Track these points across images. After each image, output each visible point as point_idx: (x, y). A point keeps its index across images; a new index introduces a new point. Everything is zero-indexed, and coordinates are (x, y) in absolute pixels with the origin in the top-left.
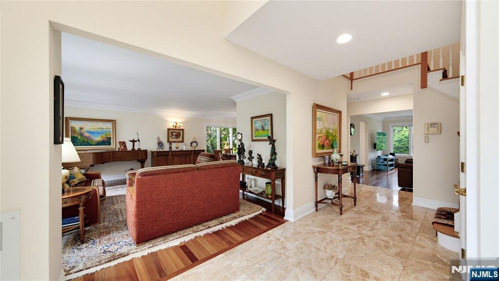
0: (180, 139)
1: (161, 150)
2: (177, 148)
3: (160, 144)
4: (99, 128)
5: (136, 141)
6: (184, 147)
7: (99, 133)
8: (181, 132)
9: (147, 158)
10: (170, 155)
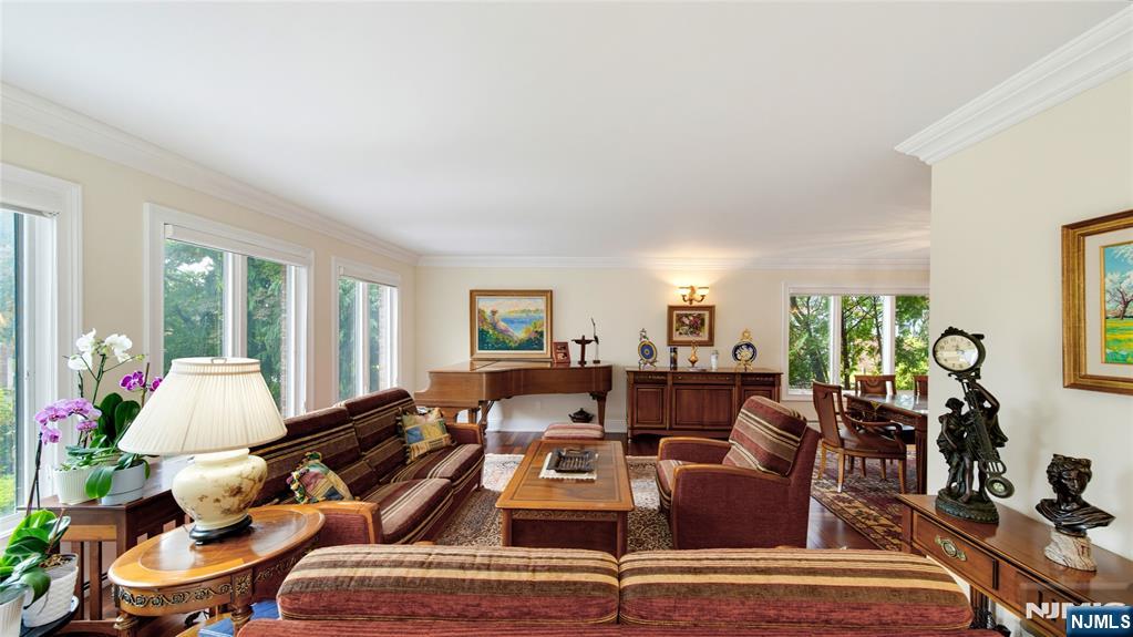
0: (704, 336)
1: (648, 368)
2: (693, 362)
3: (647, 350)
4: (523, 311)
5: (589, 342)
6: (713, 360)
7: (522, 322)
8: (707, 314)
9: (610, 389)
10: (670, 383)
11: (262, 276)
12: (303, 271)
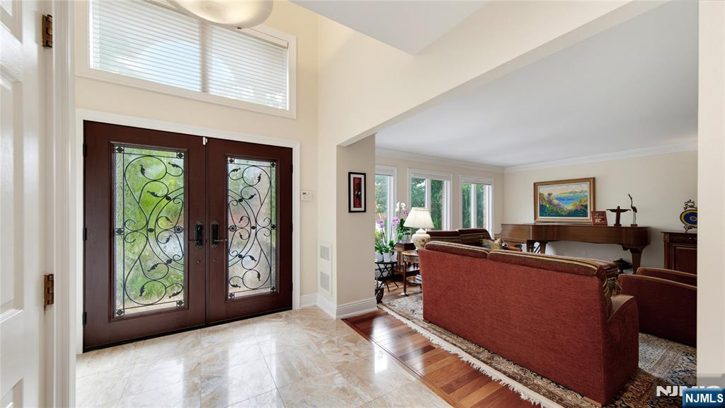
4: (571, 193)
5: (623, 211)
9: (645, 245)
11: (437, 187)
12: (449, 182)
